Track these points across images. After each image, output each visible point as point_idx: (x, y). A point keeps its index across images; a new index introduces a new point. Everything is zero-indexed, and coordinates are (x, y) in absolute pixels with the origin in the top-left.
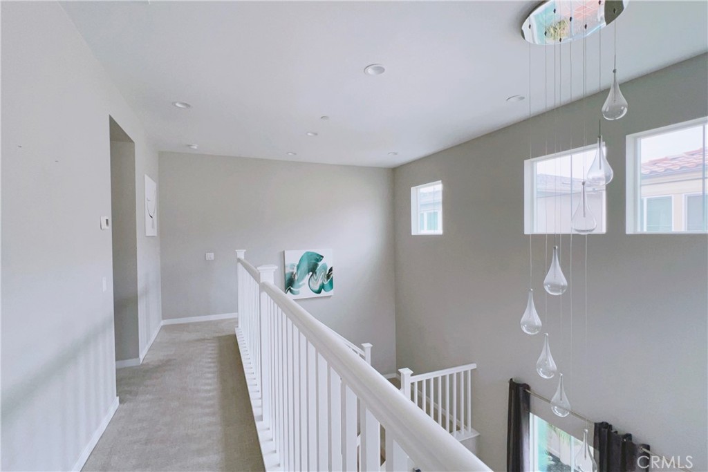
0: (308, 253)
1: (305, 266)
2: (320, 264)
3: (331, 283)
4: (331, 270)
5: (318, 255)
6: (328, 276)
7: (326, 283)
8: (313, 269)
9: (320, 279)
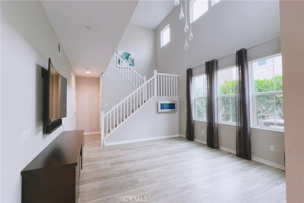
0: (125, 52)
1: (124, 56)
2: (130, 57)
3: (133, 64)
4: (133, 60)
5: (129, 54)
6: (132, 62)
7: (132, 64)
8: (127, 58)
9: (130, 62)
